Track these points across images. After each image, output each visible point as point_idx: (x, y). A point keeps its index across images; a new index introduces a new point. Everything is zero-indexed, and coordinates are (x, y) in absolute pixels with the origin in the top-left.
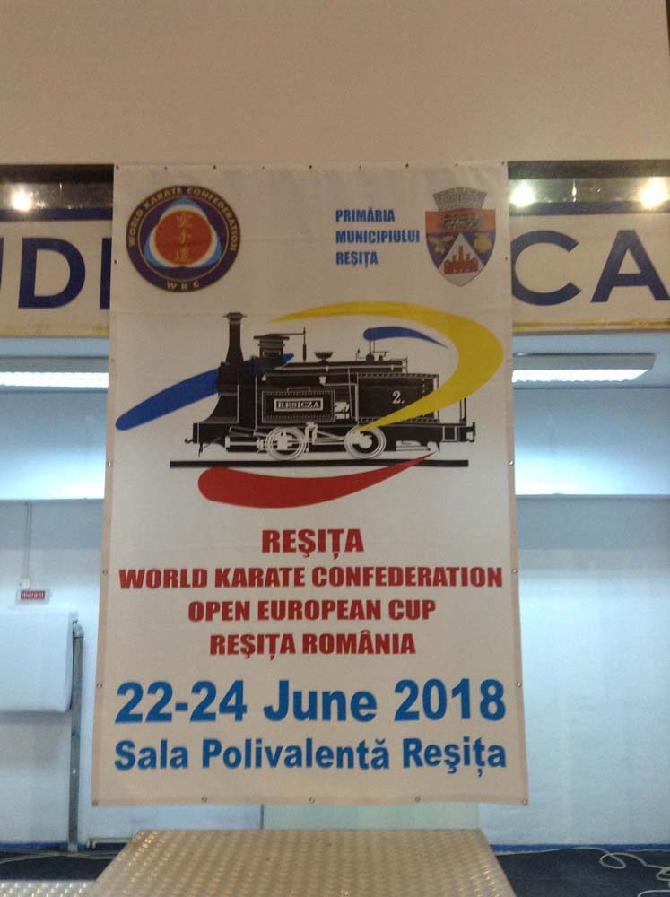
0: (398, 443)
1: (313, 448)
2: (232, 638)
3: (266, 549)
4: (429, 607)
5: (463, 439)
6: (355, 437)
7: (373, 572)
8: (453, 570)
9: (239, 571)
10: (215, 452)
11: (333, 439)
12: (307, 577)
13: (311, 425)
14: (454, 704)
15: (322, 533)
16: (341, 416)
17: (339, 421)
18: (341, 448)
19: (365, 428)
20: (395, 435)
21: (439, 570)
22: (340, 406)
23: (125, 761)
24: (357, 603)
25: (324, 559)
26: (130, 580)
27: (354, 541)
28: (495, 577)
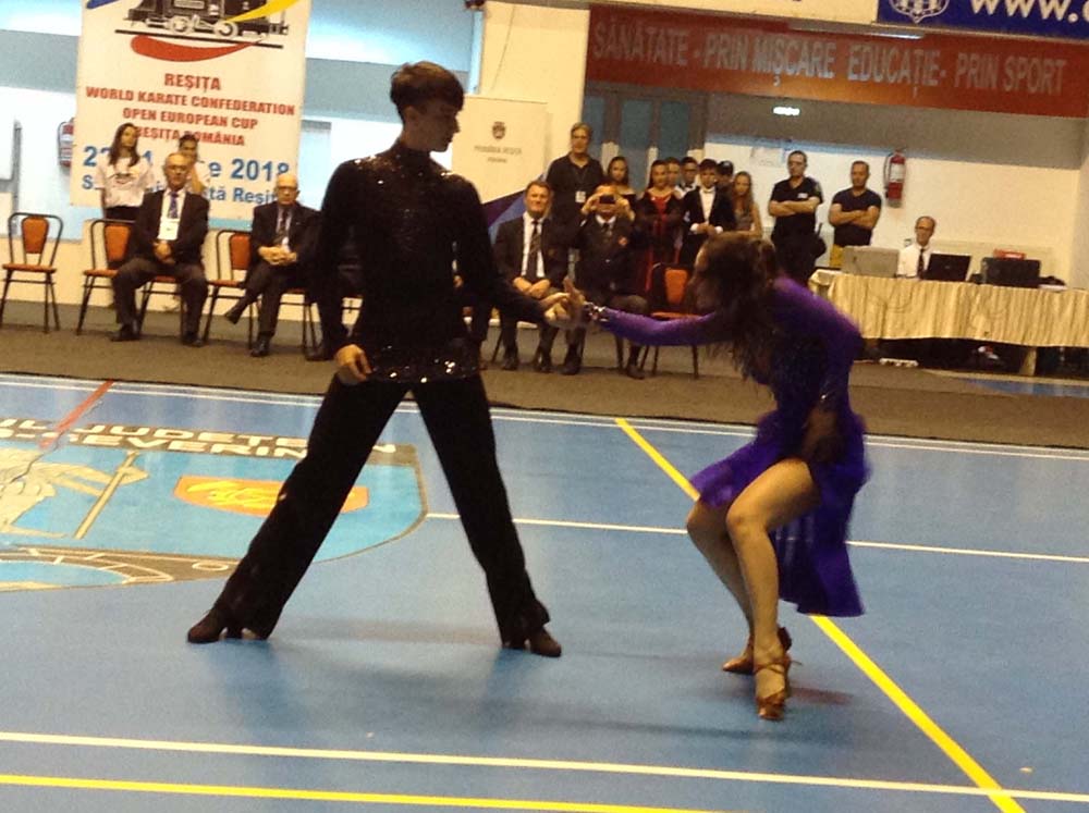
0: (245, 32)
1: (197, 30)
2: (146, 129)
3: (166, 84)
4: (254, 123)
5: (281, 33)
6: (220, 26)
7: (225, 102)
8: (269, 105)
9: (151, 94)
10: (141, 27)
11: (208, 26)
12: (189, 101)
13: (195, 16)
14: (263, 173)
15: (198, 78)
16: (213, 14)
17: (212, 17)
18: (211, 32)
19: (227, 22)
20: (243, 27)
21: (261, 104)
22: (213, 7)
23: (87, 185)
24: (215, 118)
25: (199, 92)
26: (92, 92)
27: (216, 84)
28: (291, 110)
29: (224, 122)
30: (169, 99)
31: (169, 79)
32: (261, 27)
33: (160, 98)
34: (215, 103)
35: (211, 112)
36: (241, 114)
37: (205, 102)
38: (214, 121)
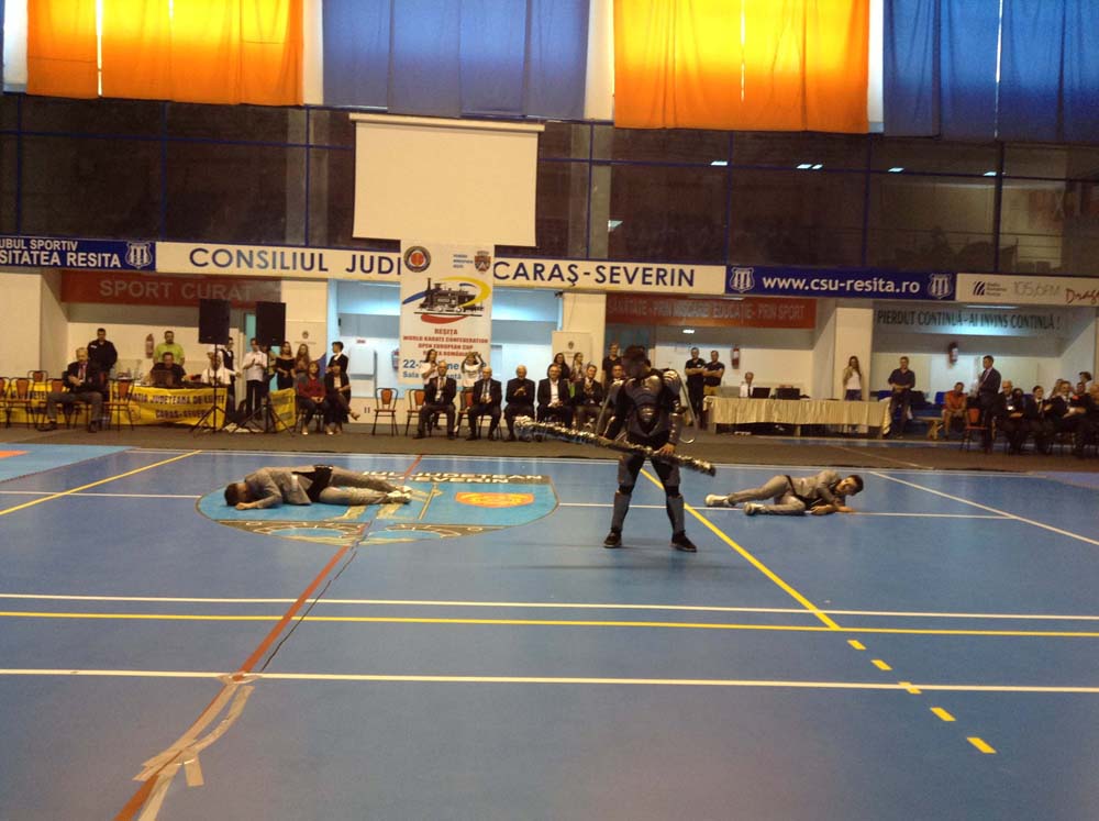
1: (447, 311)
3: (435, 333)
5: (481, 310)
6: (456, 309)
7: (459, 339)
8: (477, 339)
9: (430, 337)
10: (424, 311)
11: (451, 309)
12: (445, 339)
13: (446, 305)
15: (448, 330)
16: (453, 304)
18: (452, 311)
19: (459, 307)
20: (466, 309)
21: (474, 339)
22: (453, 301)
25: (449, 336)
26: (406, 338)
27: (456, 332)
28: (486, 341)
29: (459, 347)
30: (437, 339)
31: (436, 331)
32: (473, 308)
33: (433, 339)
34: (455, 340)
35: (454, 343)
36: (466, 344)
37: (451, 340)
38: (455, 347)
